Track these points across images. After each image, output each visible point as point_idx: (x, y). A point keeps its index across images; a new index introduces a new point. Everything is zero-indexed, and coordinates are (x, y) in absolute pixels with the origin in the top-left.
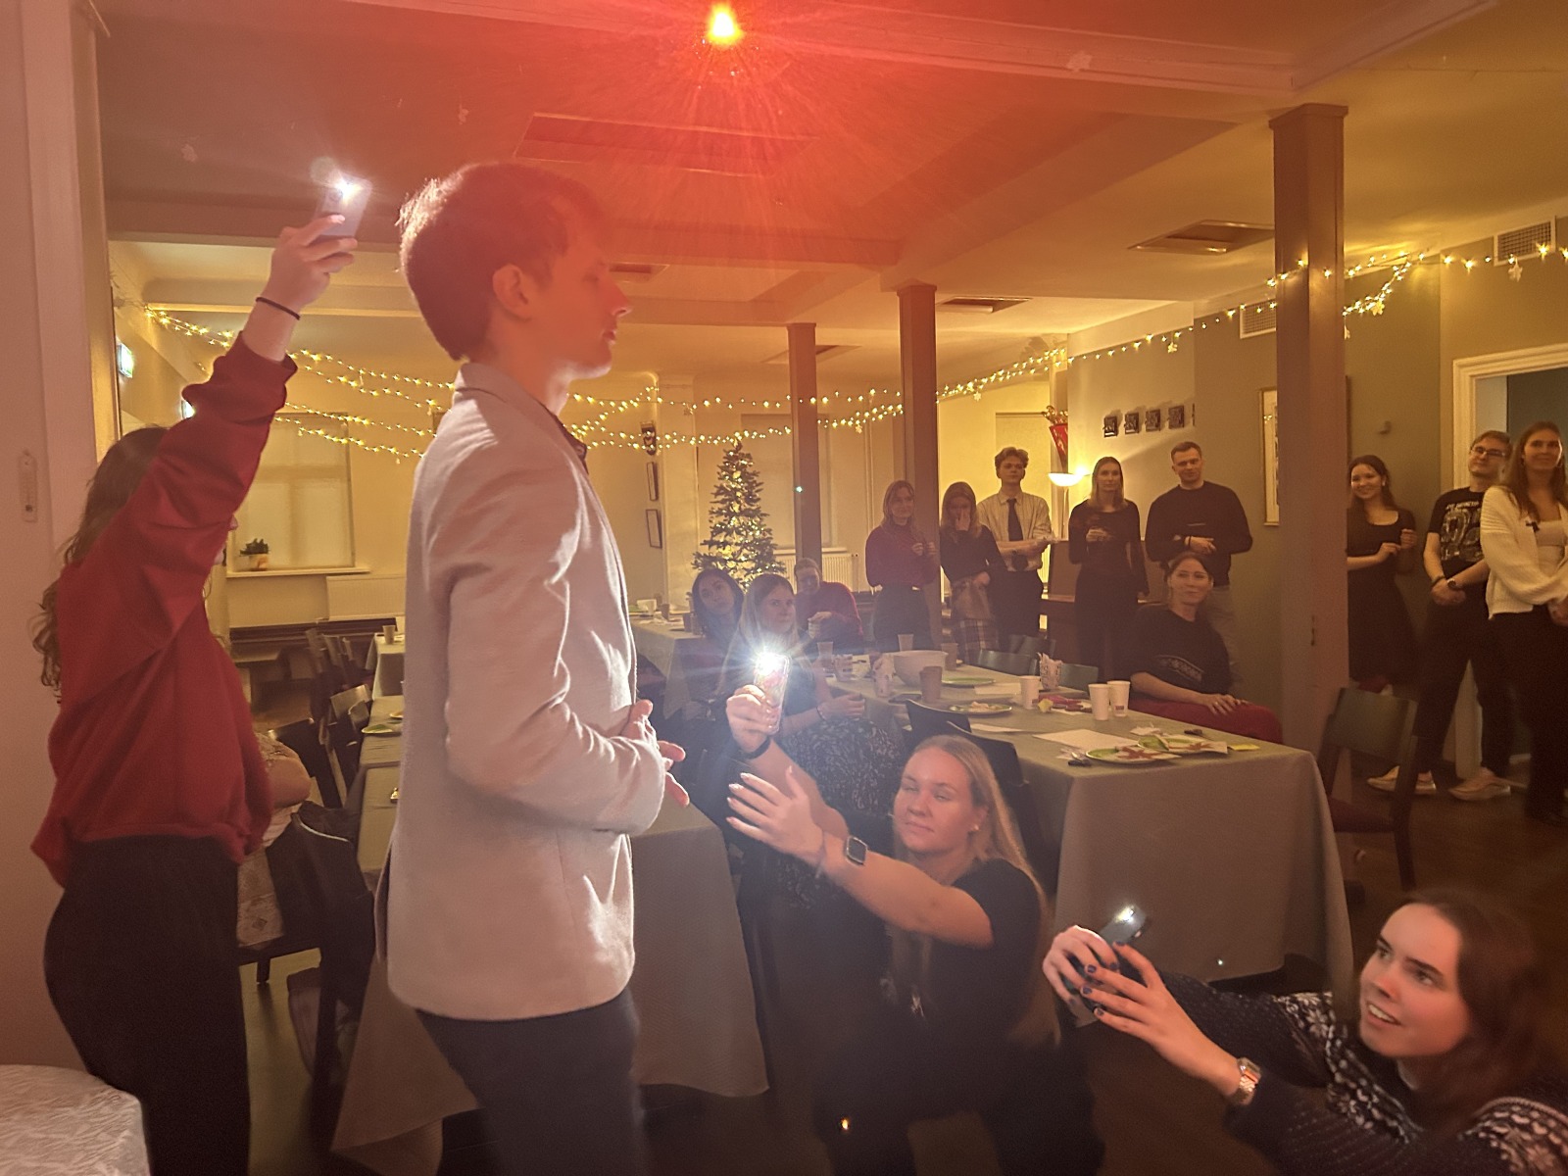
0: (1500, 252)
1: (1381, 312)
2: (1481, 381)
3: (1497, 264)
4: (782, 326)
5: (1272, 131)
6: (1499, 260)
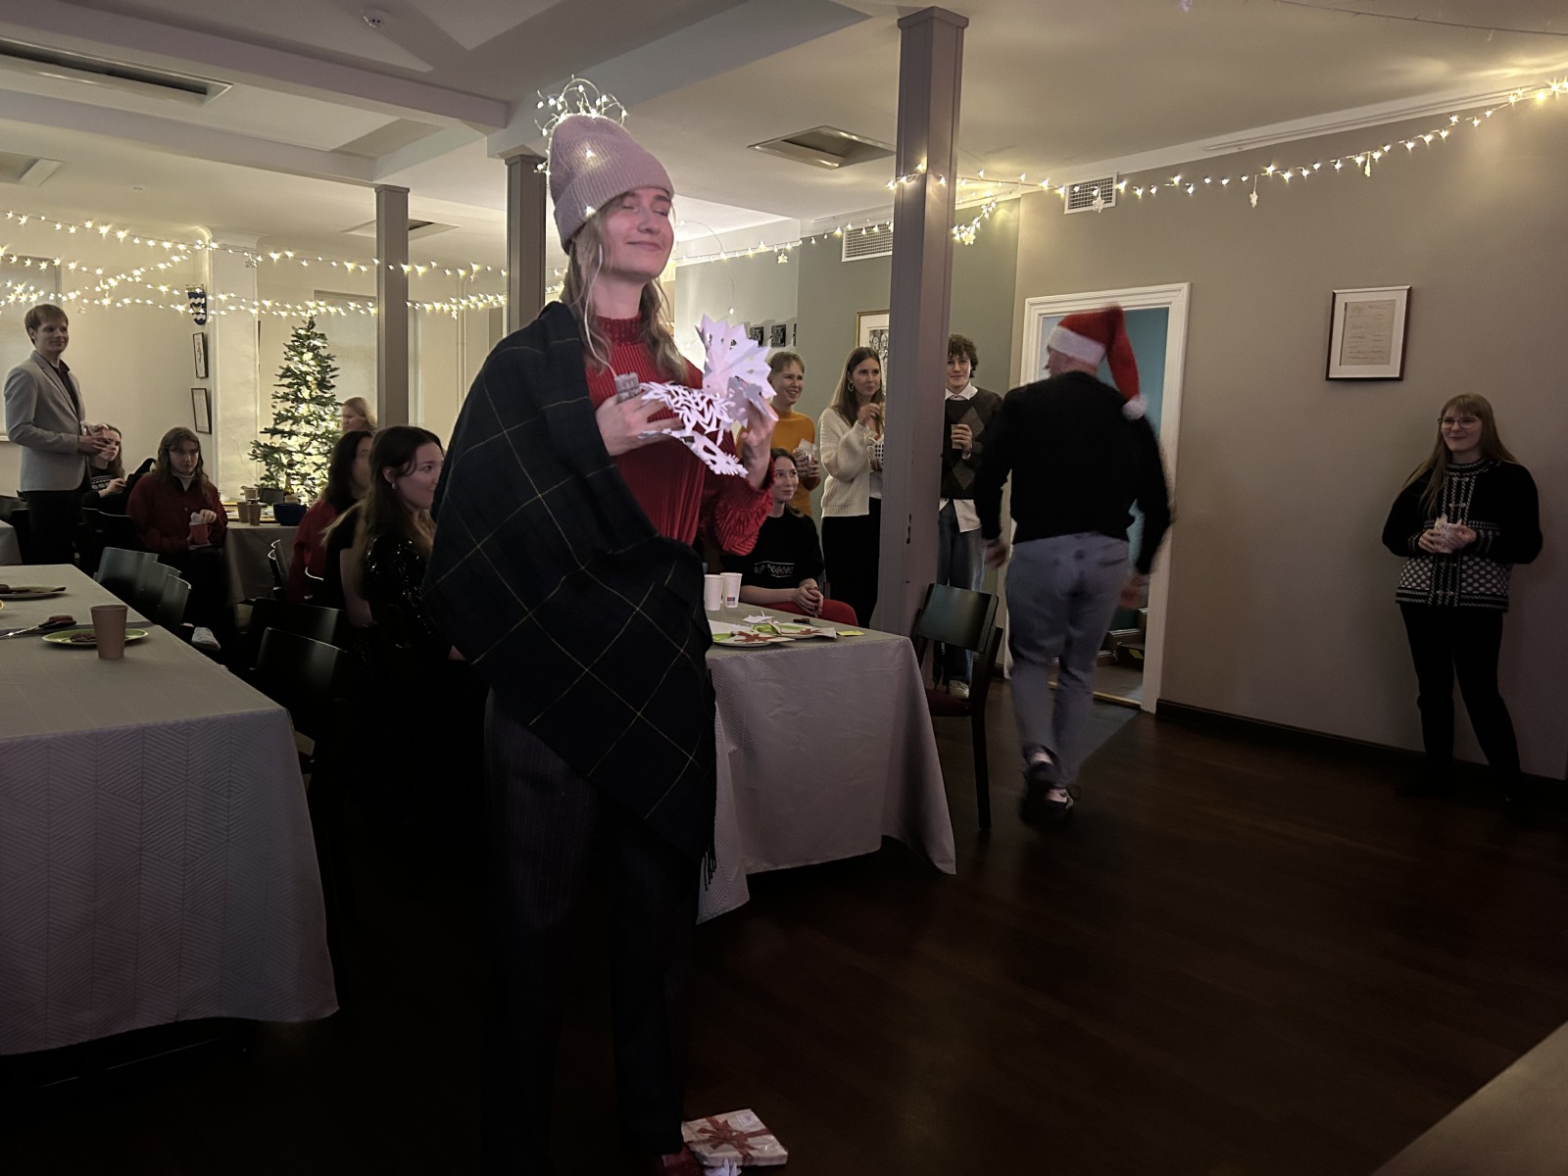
0: (1070, 201)
1: (972, 243)
2: (1046, 318)
3: (1067, 211)
4: (371, 186)
5: (900, 31)
6: (1069, 208)
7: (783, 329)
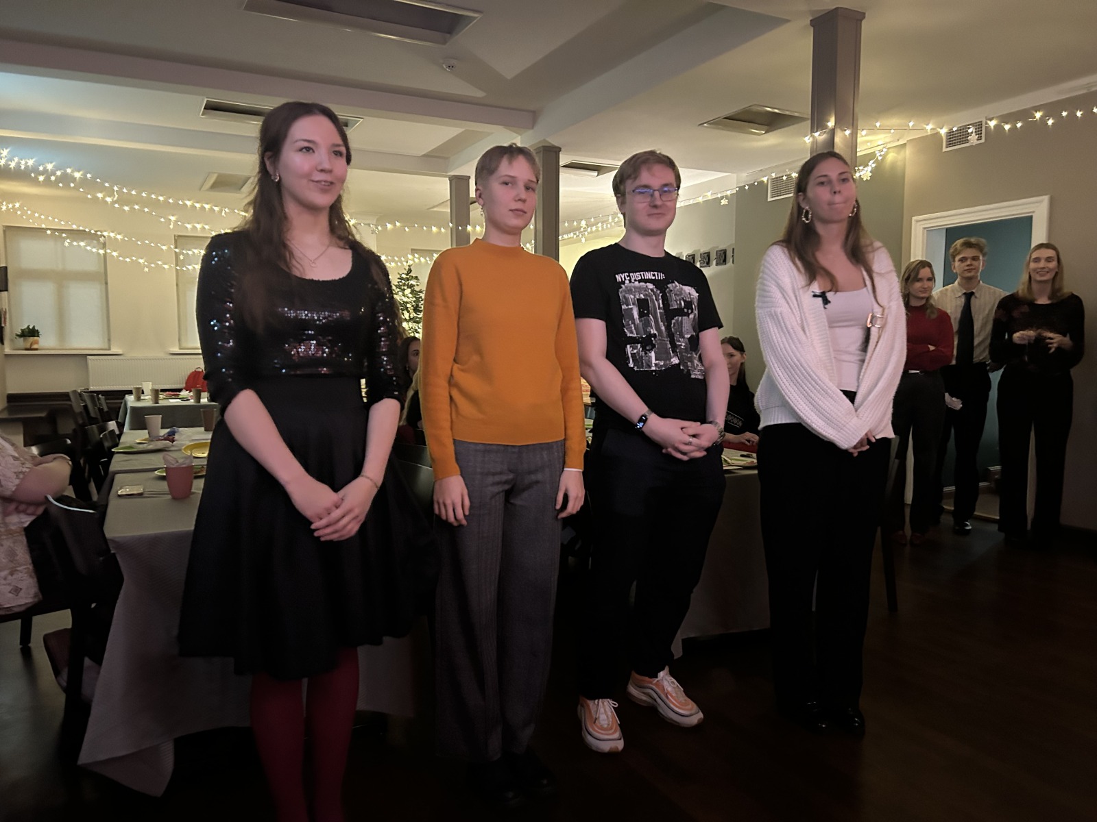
0: (947, 142)
1: (869, 178)
2: (929, 231)
3: (945, 149)
4: (446, 176)
5: (812, 29)
6: (947, 147)
7: (725, 252)
